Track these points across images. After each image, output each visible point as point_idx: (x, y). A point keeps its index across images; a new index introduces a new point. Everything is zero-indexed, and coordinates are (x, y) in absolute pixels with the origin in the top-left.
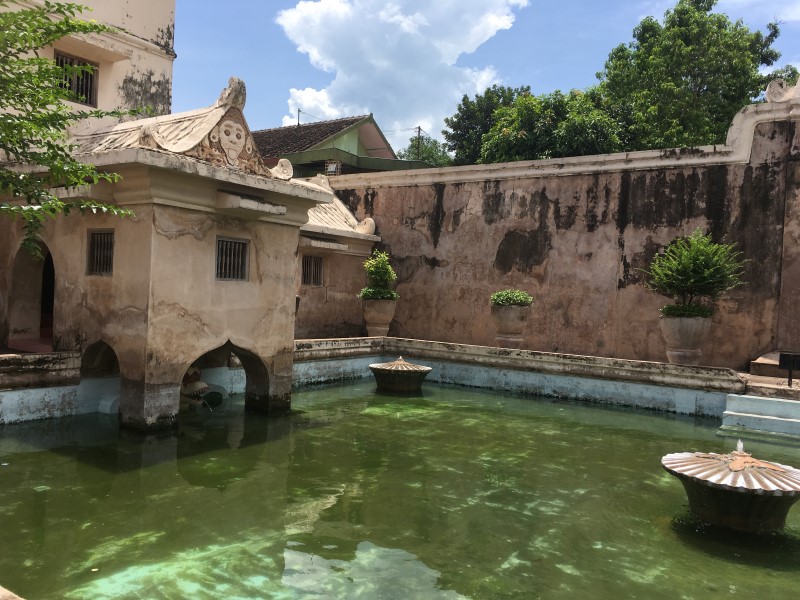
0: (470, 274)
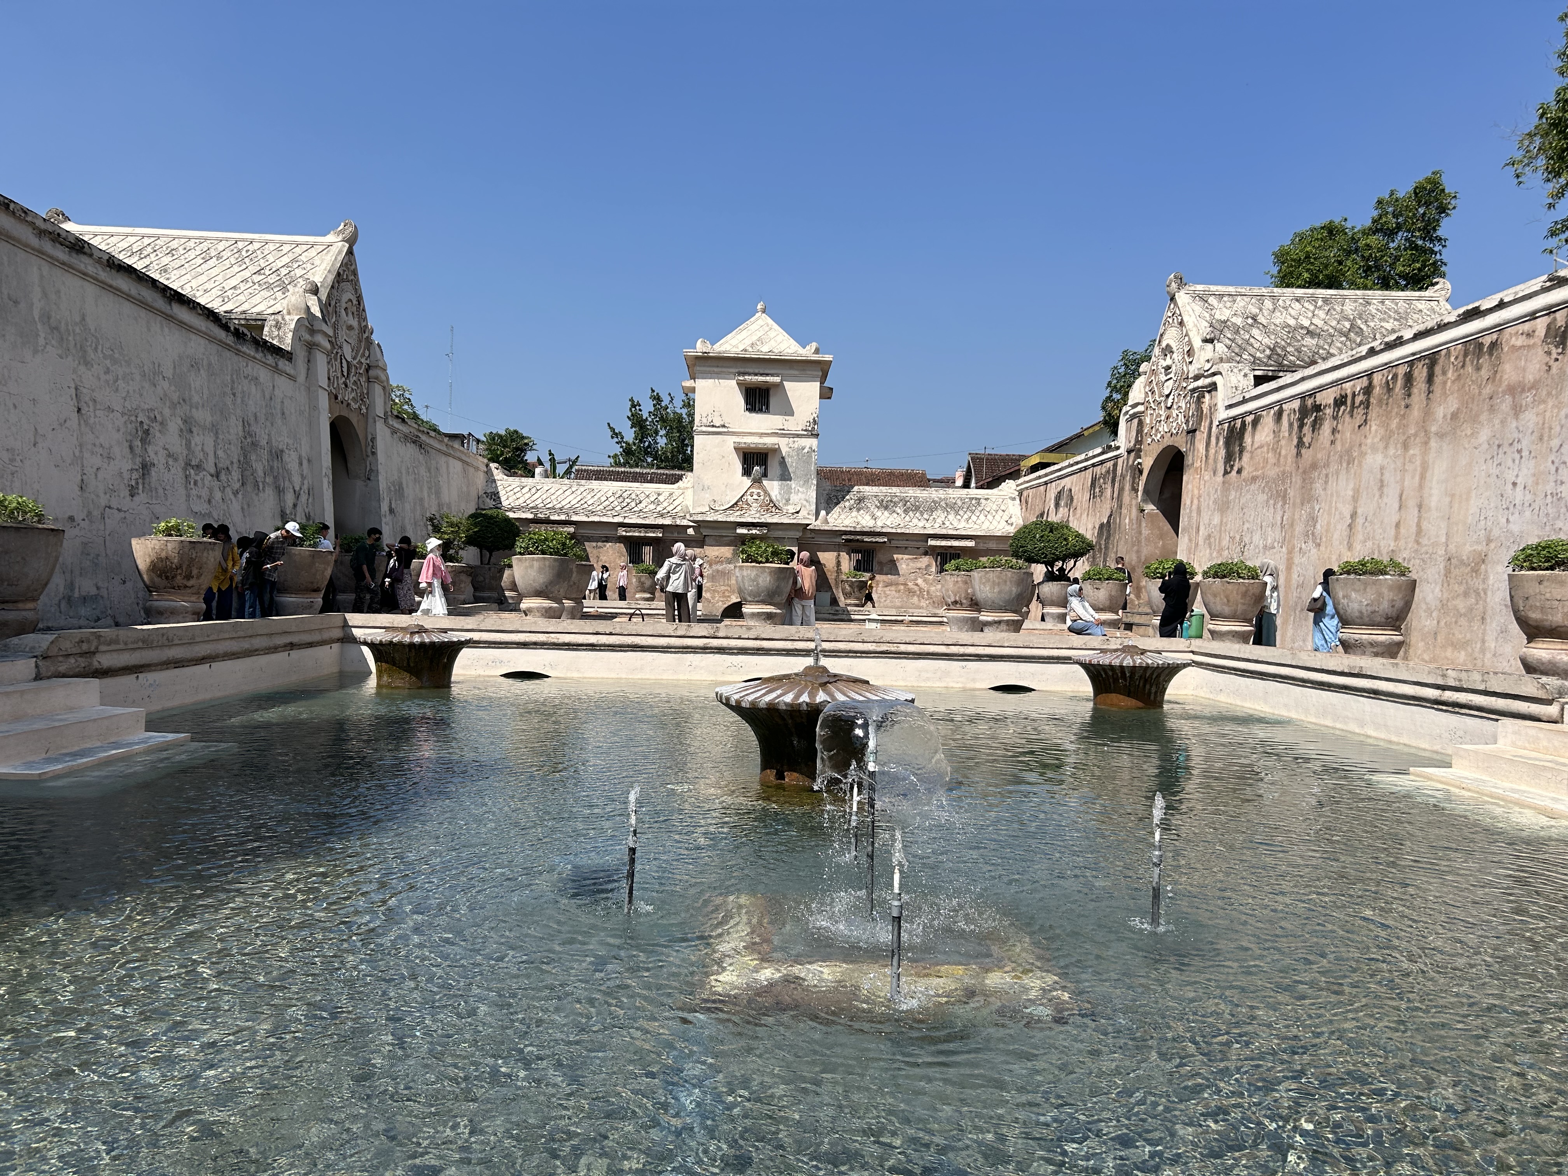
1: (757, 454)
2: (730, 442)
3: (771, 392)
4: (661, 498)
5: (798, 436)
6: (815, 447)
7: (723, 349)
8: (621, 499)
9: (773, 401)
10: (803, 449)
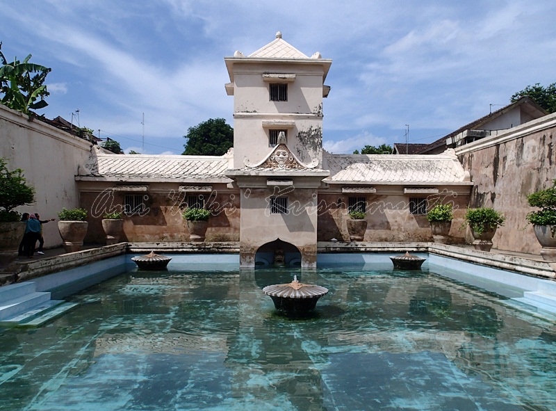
1: (279, 130)
2: (260, 123)
3: (289, 88)
4: (212, 165)
5: (309, 117)
9: (290, 93)
10: (312, 127)
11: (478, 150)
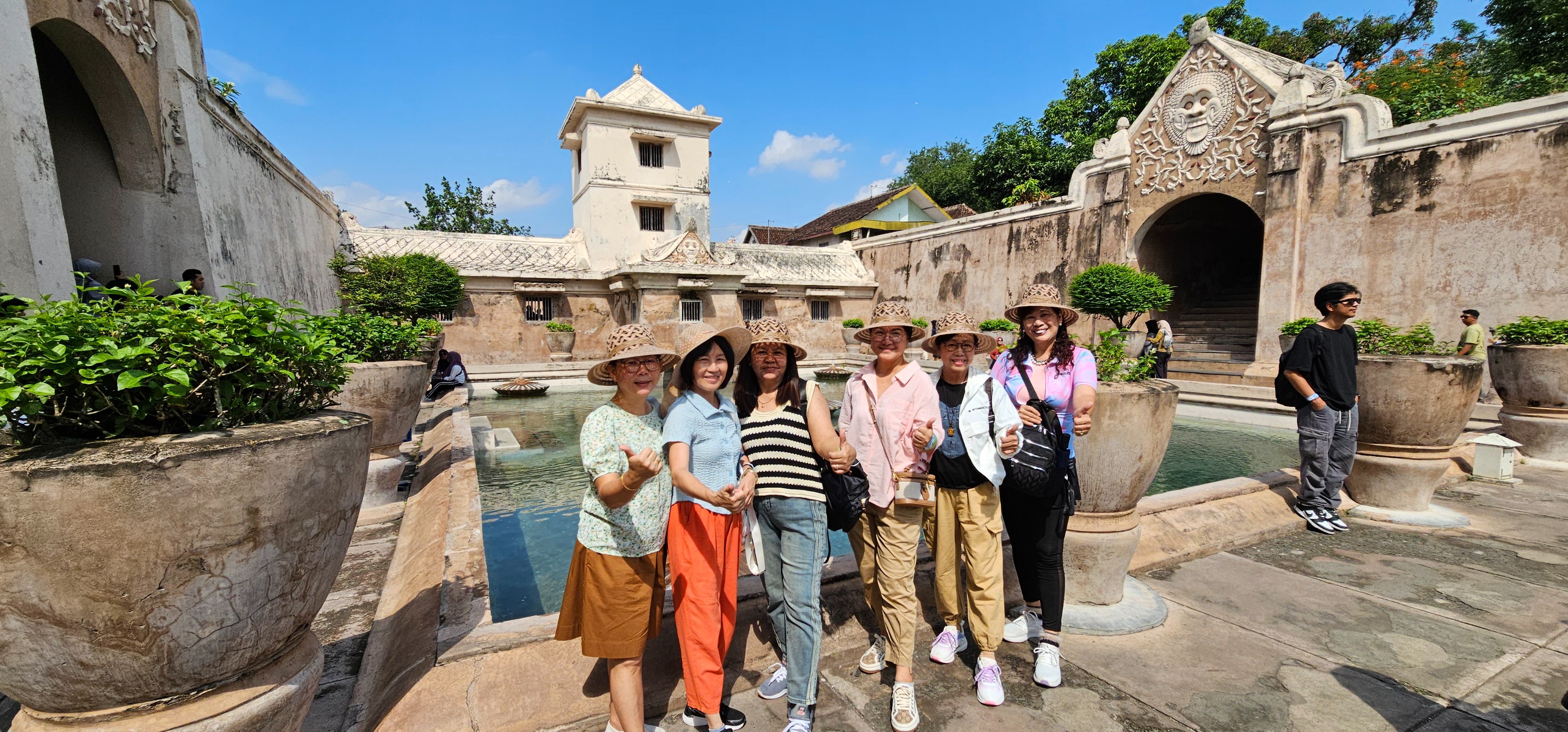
0: (924, 307)
1: (653, 208)
2: (628, 196)
3: (665, 150)
4: (551, 252)
5: (691, 193)
6: (707, 205)
7: (613, 100)
8: (508, 253)
9: (666, 157)
10: (696, 206)
11: (883, 246)
